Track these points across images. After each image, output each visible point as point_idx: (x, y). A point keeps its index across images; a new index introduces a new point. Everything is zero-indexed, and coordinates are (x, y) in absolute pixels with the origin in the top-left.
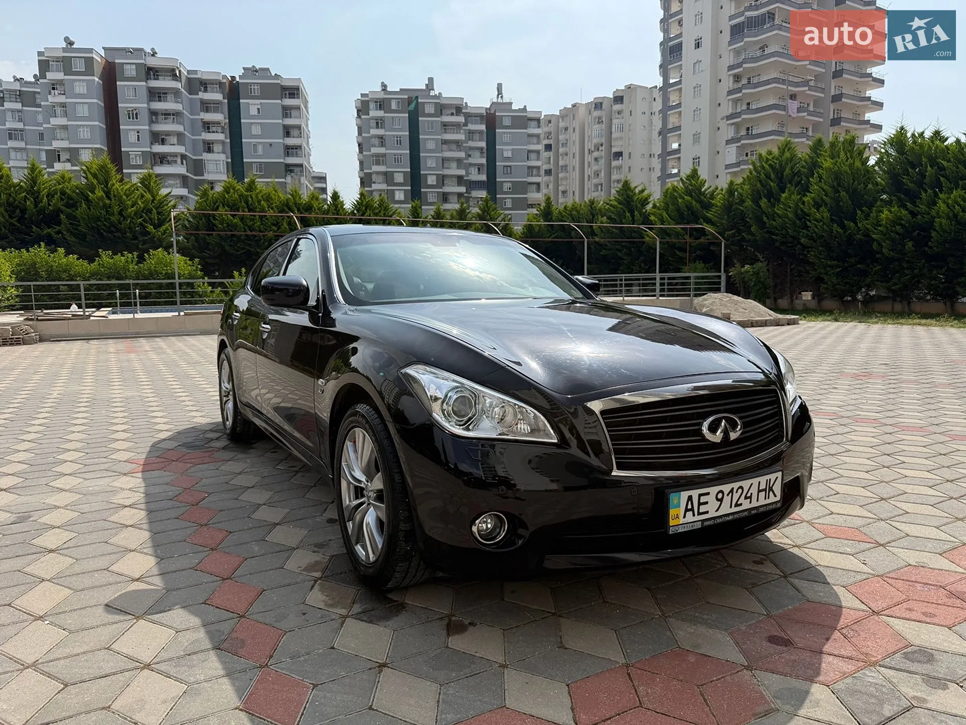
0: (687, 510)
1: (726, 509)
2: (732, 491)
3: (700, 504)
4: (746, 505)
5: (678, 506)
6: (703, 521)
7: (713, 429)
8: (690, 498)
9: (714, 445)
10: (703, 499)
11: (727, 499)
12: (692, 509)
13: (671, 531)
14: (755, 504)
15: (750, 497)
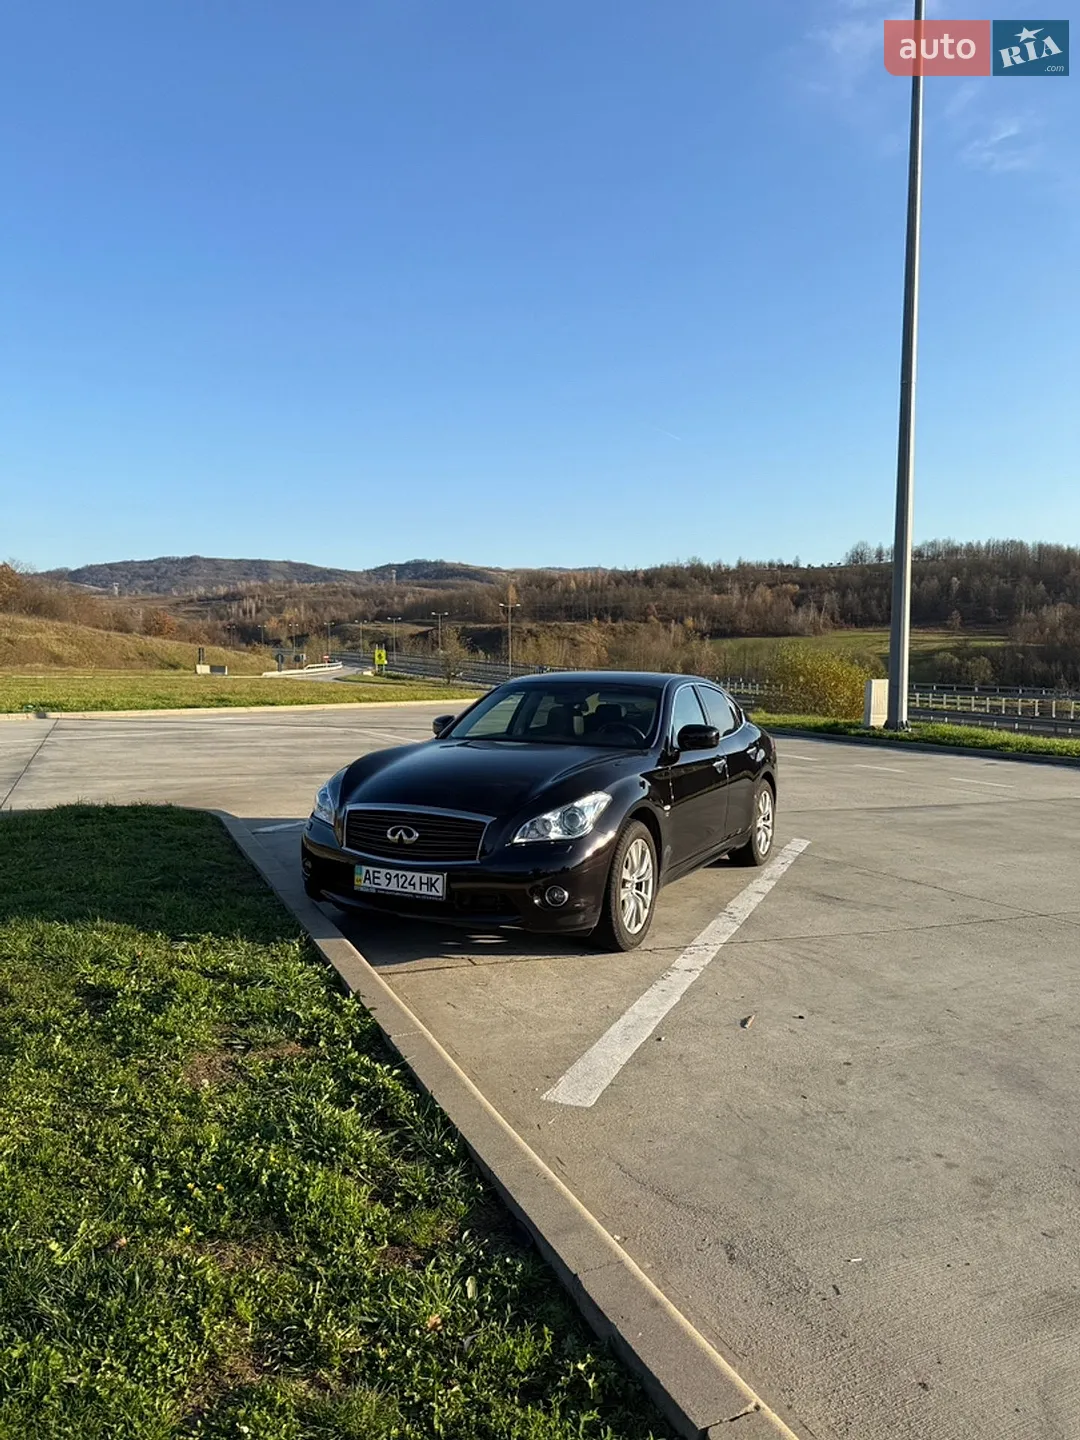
0: (366, 879)
1: (393, 886)
2: (397, 875)
3: (374, 877)
4: (410, 889)
5: (361, 874)
6: (377, 889)
7: (394, 833)
8: (368, 872)
9: (393, 844)
10: (376, 875)
11: (394, 881)
12: (369, 879)
13: (356, 888)
14: (417, 891)
15: (414, 885)
